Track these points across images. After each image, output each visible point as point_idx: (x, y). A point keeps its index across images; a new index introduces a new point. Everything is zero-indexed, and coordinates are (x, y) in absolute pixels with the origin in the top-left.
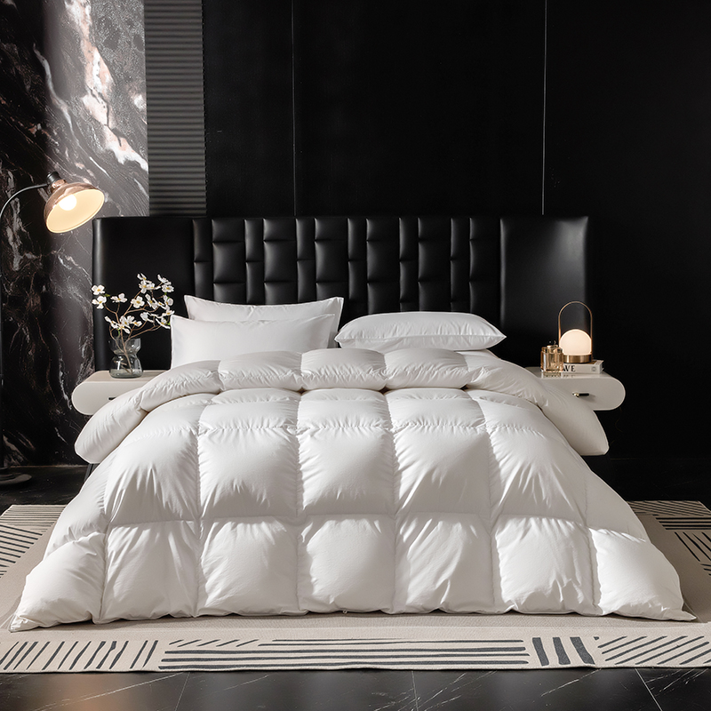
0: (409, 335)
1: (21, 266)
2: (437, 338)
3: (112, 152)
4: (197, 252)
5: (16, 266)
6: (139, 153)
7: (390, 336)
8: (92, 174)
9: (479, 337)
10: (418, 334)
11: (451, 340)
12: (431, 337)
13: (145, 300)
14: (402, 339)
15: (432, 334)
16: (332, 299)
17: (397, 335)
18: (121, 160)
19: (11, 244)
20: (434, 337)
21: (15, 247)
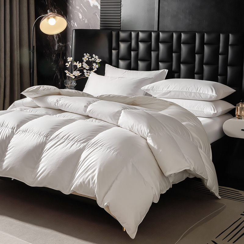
0: (174, 90)
1: (58, 48)
2: (186, 92)
3: (89, 2)
4: (114, 45)
5: (56, 48)
6: (98, 2)
7: (166, 90)
8: (82, 11)
9: (205, 94)
10: (178, 90)
11: (193, 94)
12: (184, 92)
13: (82, 65)
14: (170, 92)
15: (184, 90)
16: (162, 70)
17: (169, 89)
18: (92, 5)
19: (55, 39)
20: (185, 92)
21: (56, 40)
